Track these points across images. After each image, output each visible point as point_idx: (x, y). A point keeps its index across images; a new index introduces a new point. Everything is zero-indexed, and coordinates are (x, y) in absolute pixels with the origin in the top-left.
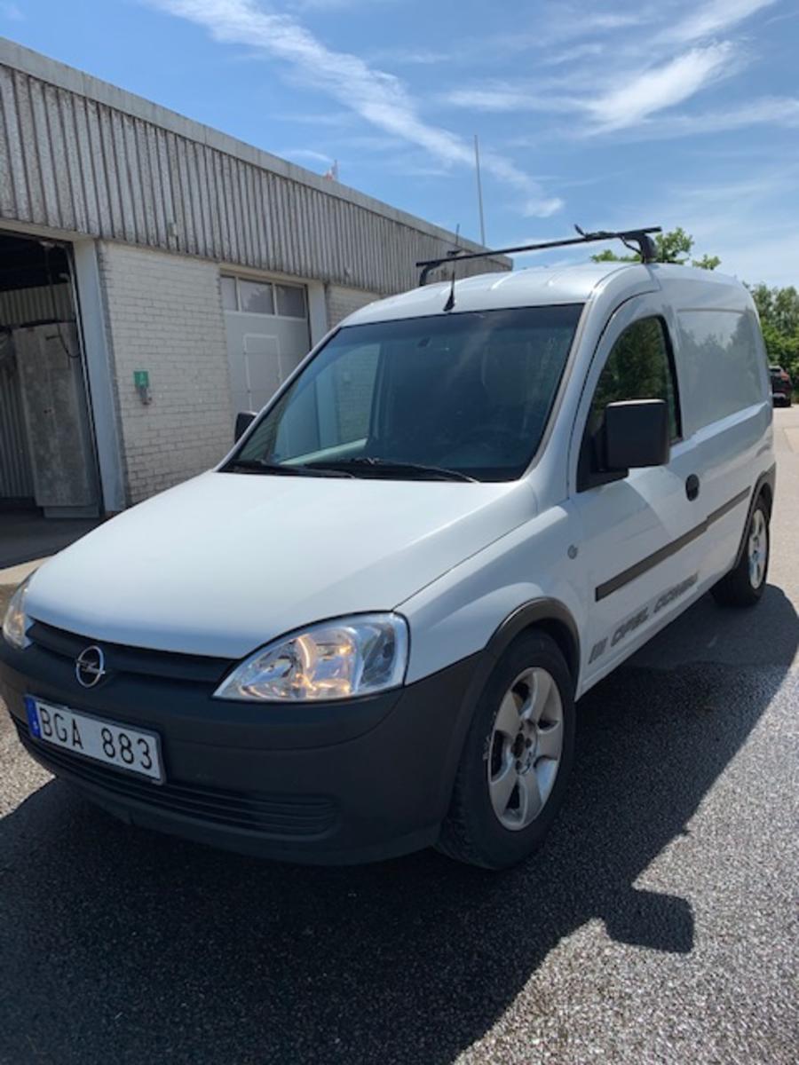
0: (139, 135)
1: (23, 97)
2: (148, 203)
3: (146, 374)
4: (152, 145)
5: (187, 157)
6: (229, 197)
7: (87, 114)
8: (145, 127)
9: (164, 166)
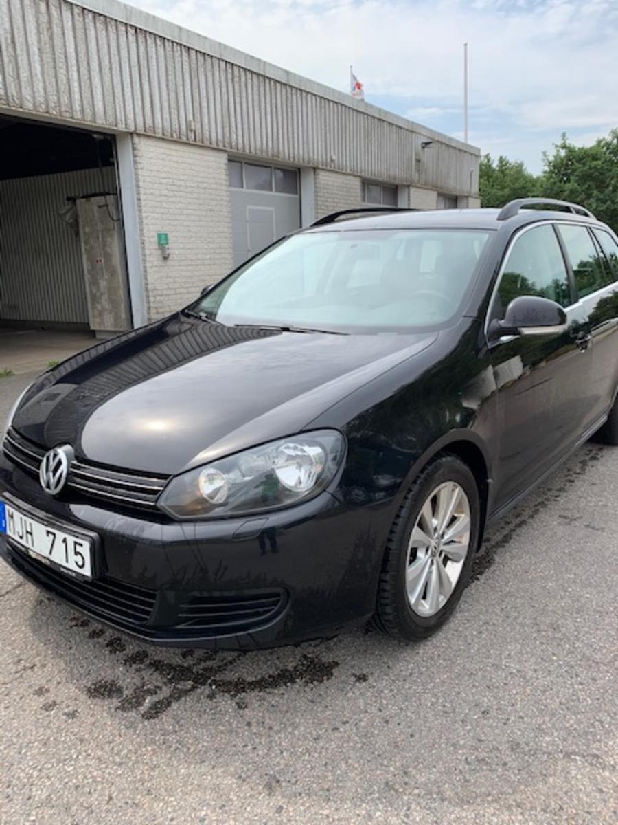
0: (168, 52)
1: (79, 25)
2: (173, 105)
3: (166, 235)
4: (178, 59)
5: (205, 69)
6: (238, 100)
7: (127, 37)
8: (173, 45)
9: (187, 76)
